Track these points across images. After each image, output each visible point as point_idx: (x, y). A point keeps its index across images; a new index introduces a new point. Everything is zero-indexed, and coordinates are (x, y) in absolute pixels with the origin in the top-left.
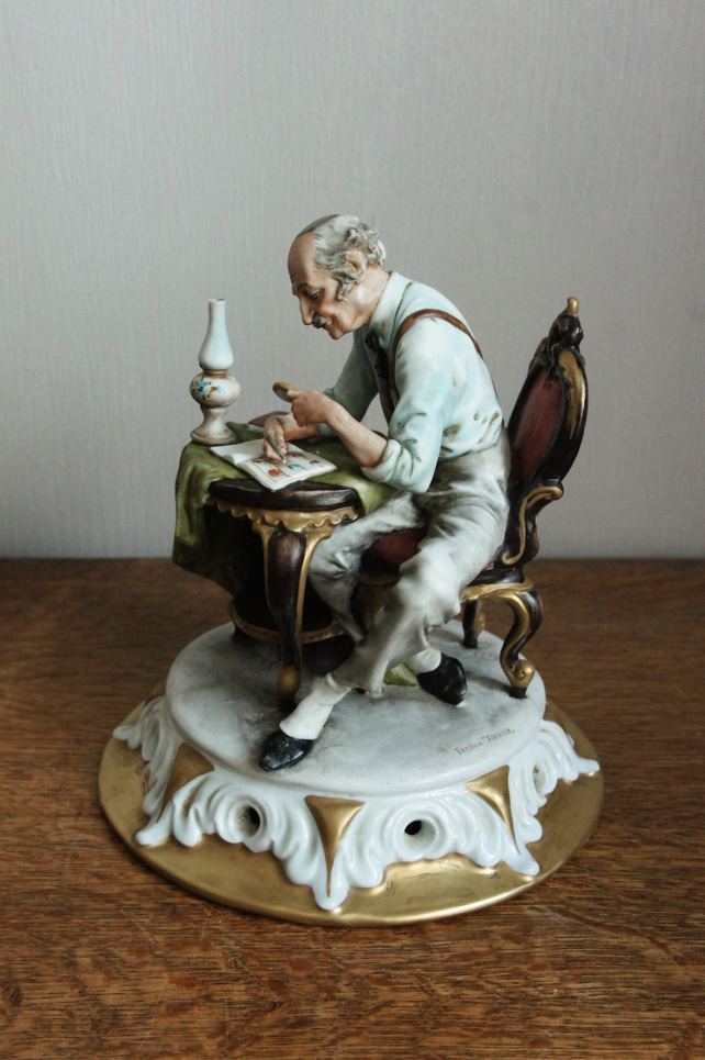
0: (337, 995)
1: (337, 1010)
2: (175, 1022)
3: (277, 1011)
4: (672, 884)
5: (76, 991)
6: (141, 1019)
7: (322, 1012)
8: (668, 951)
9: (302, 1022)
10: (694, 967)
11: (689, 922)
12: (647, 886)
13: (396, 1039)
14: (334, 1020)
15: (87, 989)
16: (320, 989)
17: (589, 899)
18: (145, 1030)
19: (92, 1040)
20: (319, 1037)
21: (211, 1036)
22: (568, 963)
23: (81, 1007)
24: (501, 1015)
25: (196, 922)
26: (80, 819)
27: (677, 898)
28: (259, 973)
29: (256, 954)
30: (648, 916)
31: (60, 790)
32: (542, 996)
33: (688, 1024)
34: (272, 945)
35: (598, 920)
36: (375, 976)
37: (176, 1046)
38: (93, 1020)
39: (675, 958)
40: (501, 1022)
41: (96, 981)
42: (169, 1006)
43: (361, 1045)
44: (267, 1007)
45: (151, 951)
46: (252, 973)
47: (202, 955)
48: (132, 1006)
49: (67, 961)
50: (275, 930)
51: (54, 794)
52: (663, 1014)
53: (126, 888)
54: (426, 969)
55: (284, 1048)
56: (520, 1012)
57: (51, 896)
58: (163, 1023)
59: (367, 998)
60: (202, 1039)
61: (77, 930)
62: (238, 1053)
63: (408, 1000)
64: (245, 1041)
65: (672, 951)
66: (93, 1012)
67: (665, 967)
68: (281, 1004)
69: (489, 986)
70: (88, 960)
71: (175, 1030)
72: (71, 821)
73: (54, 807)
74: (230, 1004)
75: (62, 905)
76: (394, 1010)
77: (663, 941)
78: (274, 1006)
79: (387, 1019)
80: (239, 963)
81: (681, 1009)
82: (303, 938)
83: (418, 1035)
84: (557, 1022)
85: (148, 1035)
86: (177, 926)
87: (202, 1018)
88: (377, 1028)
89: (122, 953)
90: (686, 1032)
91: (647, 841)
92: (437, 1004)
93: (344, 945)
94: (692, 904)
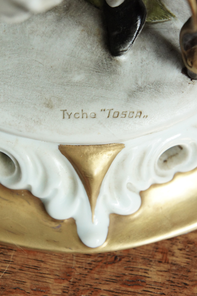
0: (171, 258)
3: (116, 264)
9: (136, 281)
14: (163, 284)
21: (59, 279)
37: (28, 284)
60: (51, 282)
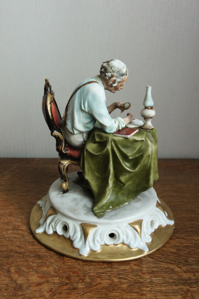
1: (85, 285)
2: (37, 288)
4: (184, 250)
5: (10, 279)
6: (27, 288)
7: (80, 286)
8: (182, 269)
10: (189, 274)
11: (188, 261)
12: (177, 251)
13: (101, 294)
15: (13, 279)
16: (80, 279)
17: (160, 254)
18: (29, 290)
19: (13, 293)
20: (79, 293)
22: (153, 272)
23: (11, 284)
24: (132, 287)
25: (45, 260)
26: (14, 230)
27: (185, 254)
28: (63, 274)
29: (62, 269)
30: (177, 259)
31: (9, 222)
32: (144, 282)
33: (187, 290)
34: (67, 266)
35: (162, 260)
36: (96, 275)
38: (14, 287)
39: (184, 271)
40: (132, 289)
41: (15, 276)
42: (36, 284)
43: (91, 295)
44: (64, 284)
45: (32, 268)
46: (61, 275)
47: (46, 269)
48: (26, 284)
49: (7, 271)
50: (68, 262)
51: (7, 224)
52: (179, 287)
53: (26, 250)
54: (111, 274)
55: (69, 296)
56: (138, 286)
57: (4, 252)
58: (34, 289)
59: (94, 282)
61: (11, 262)
62: (55, 297)
63: (105, 282)
64: (57, 294)
65: (183, 269)
66: (14, 285)
67: (181, 274)
68: (69, 283)
69: (129, 279)
70: (14, 270)
71: (37, 291)
72: (11, 231)
73: (7, 227)
74: (54, 283)
75: (7, 255)
76: (101, 285)
77: (180, 266)
78: (67, 284)
79: (99, 288)
80: (57, 272)
81: (185, 286)
82: (76, 265)
83: (107, 292)
84: (149, 289)
85: (30, 292)
86: (40, 261)
87: (46, 287)
88: (96, 290)
89: (24, 269)
90: (186, 292)
91: (177, 238)
92: (114, 284)
93: (88, 267)
94: (190, 256)
